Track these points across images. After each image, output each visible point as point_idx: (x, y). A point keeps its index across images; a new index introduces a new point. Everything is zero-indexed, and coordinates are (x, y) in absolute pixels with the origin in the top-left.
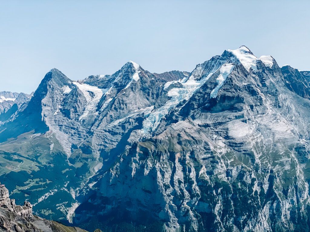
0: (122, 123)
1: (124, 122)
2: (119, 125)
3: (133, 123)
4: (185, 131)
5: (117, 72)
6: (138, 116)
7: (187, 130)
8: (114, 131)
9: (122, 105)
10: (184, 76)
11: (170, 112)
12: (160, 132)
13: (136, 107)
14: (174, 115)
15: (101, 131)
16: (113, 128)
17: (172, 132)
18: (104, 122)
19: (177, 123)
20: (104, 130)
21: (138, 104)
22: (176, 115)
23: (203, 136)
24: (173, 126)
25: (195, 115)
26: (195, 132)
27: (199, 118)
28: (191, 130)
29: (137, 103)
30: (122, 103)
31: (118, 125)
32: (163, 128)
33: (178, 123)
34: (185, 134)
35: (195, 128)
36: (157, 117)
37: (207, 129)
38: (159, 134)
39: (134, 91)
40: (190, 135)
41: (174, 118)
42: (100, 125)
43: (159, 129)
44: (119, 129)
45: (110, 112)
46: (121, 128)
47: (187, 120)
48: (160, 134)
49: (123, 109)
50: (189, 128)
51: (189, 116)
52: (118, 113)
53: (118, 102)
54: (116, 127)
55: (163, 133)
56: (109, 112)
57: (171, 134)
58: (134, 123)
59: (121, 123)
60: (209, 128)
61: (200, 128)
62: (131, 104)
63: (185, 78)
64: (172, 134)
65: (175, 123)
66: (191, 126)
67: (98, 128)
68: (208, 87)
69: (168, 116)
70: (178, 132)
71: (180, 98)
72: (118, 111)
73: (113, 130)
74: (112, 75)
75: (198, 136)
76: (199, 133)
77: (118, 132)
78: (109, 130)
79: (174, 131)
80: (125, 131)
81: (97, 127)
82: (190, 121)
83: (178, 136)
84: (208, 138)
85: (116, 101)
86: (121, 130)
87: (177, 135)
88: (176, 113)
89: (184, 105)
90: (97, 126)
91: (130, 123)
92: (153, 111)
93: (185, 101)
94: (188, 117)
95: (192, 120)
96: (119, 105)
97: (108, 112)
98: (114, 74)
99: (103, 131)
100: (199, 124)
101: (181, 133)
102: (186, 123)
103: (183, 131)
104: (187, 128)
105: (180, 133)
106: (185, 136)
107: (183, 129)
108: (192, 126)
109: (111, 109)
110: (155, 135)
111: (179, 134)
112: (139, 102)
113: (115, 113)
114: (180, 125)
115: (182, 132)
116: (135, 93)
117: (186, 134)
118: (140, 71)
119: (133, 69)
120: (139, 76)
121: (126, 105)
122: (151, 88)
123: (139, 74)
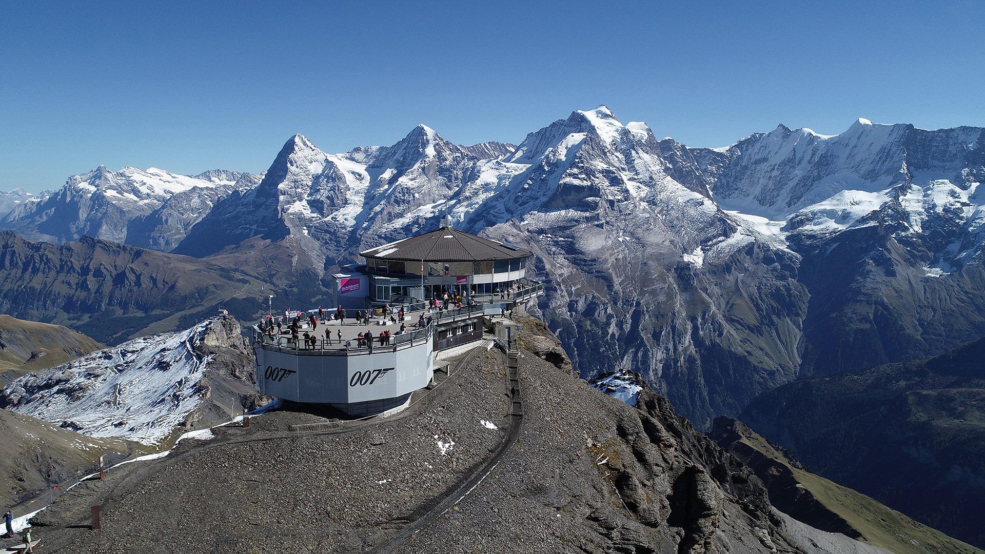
0: (407, 225)
1: (409, 223)
2: (402, 228)
5: (400, 142)
9: (407, 196)
10: (508, 151)
13: (429, 200)
14: (489, 212)
15: (373, 236)
19: (494, 227)
20: (377, 235)
23: (535, 248)
24: (487, 232)
25: (524, 214)
26: (522, 241)
28: (516, 239)
29: (431, 194)
30: (407, 194)
31: (400, 227)
33: (496, 226)
35: (522, 235)
39: (427, 173)
41: (490, 218)
42: (371, 227)
45: (388, 206)
47: (511, 222)
49: (408, 202)
50: (512, 235)
51: (513, 216)
52: (400, 208)
53: (401, 192)
54: (396, 231)
56: (386, 206)
59: (404, 225)
61: (530, 236)
63: (508, 155)
65: (492, 227)
66: (516, 231)
67: (368, 233)
71: (498, 186)
72: (401, 205)
74: (393, 147)
75: (527, 248)
76: (529, 243)
78: (385, 235)
82: (514, 223)
84: (542, 251)
85: (397, 190)
91: (420, 225)
94: (511, 217)
95: (517, 223)
96: (402, 195)
98: (395, 146)
99: (377, 238)
100: (528, 229)
102: (509, 227)
104: (509, 235)
107: (503, 236)
108: (518, 232)
109: (389, 202)
113: (396, 208)
114: (499, 229)
116: (429, 177)
118: (437, 142)
119: (425, 138)
120: (435, 150)
121: (414, 197)
122: (454, 169)
123: (434, 146)
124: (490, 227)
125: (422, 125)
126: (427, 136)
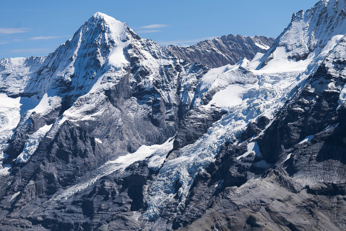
0: (84, 196)
1: (88, 193)
2: (74, 203)
3: (114, 193)
4: (268, 210)
5: (61, 47)
6: (129, 173)
7: (276, 206)
8: (61, 220)
9: (80, 143)
10: (257, 50)
11: (221, 155)
12: (193, 216)
13: (122, 147)
14: (232, 162)
15: (22, 221)
16: (56, 211)
17: (231, 211)
18: (29, 195)
19: (243, 186)
20: (29, 219)
21: (127, 138)
22: (240, 162)
23: (323, 221)
24: (231, 196)
25: (296, 161)
26: (298, 210)
27: (306, 169)
28: (287, 206)
29: (125, 135)
30: (81, 138)
31: (71, 200)
32: (203, 204)
33: (247, 184)
34: (270, 219)
35: (296, 198)
36: (185, 174)
37: (335, 200)
38: (192, 222)
39: (115, 99)
40: (284, 220)
41: (234, 171)
42: (17, 204)
43: (191, 207)
44: (75, 215)
45: (48, 164)
46: (80, 210)
47: (274, 176)
48: (193, 220)
49: (84, 155)
50: (279, 200)
51: (278, 165)
52: (69, 165)
53: (69, 136)
54: (64, 208)
55: (205, 217)
56: (44, 164)
57: (228, 219)
58: (117, 192)
59: (79, 197)
60: (341, 196)
61: (313, 199)
62: (107, 137)
63: (259, 55)
64: (230, 217)
65: (239, 186)
66: (285, 193)
67: (12, 215)
68: (329, 77)
69: (217, 168)
70: (248, 211)
71: (248, 112)
72: (71, 160)
73: (55, 216)
74: (49, 57)
75: (307, 222)
76: (312, 213)
77: (73, 222)
78: (43, 217)
79: (235, 210)
80: (92, 218)
81: (7, 212)
82: (280, 177)
83: (248, 226)
84: (338, 226)
85: (63, 132)
86: (82, 216)
87: (245, 220)
88: (238, 158)
89: (262, 133)
90: (7, 209)
91: (108, 194)
92: (173, 153)
93: (263, 121)
94: (274, 167)
95: (287, 177)
96: (71, 142)
97: (41, 165)
98: (53, 54)
99: (28, 223)
100: (307, 187)
101: (258, 215)
102: (271, 184)
103: (263, 209)
104: (272, 199)
105: (253, 214)
106: (269, 223)
107: (261, 202)
108: (290, 193)
109: (48, 157)
110: (180, 226)
111: (251, 217)
112: (131, 132)
113: (60, 166)
114: (253, 191)
115: (259, 213)
116: (118, 104)
117: (271, 217)
118: (129, 42)
119: (106, 38)
120: (127, 56)
121: (93, 143)
122: (163, 88)
123: (125, 50)
124: (235, 187)
125: (100, 14)
126: (109, 32)
